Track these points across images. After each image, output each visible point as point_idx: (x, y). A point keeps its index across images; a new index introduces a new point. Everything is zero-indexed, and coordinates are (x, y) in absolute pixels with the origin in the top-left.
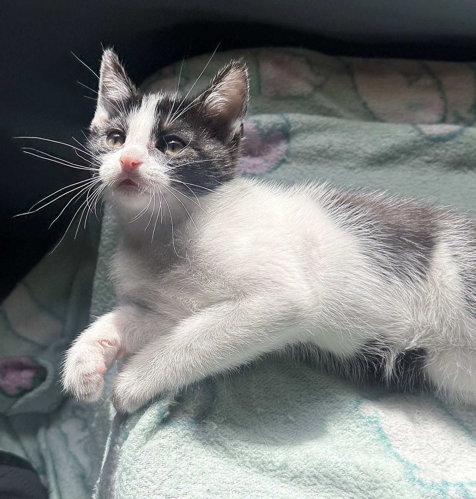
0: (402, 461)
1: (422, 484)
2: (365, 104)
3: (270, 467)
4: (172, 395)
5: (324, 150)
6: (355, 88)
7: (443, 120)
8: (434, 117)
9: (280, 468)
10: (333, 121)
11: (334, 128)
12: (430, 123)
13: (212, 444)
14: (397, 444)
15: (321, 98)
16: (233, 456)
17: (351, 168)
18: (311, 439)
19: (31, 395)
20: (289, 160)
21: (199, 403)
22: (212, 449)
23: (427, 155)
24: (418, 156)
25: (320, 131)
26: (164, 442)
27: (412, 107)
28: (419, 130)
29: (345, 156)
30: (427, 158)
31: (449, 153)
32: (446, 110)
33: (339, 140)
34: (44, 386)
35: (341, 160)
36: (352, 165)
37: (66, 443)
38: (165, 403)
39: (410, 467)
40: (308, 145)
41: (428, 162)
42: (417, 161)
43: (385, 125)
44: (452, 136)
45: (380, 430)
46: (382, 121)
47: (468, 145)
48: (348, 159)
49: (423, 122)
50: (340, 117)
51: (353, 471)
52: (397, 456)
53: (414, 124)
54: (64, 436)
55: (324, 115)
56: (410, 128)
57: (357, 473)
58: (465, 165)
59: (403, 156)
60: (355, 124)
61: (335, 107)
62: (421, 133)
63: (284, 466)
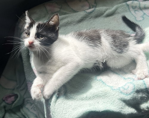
0: (109, 86)
1: (115, 90)
2: (72, 9)
3: (84, 98)
4: (57, 91)
5: (68, 23)
6: (69, 6)
7: (90, 8)
8: (88, 8)
9: (86, 98)
10: (67, 15)
11: (68, 17)
12: (88, 9)
13: (70, 99)
14: (107, 83)
15: (62, 11)
16: (75, 99)
17: (75, 25)
18: (90, 89)
19: (15, 102)
20: (61, 27)
21: (64, 91)
22: (70, 100)
23: (89, 17)
24: (88, 17)
25: (65, 18)
26: (59, 102)
27: (82, 7)
28: (86, 12)
29: (72, 22)
30: (90, 17)
31: (94, 15)
32: (90, 5)
33: (70, 19)
34: (18, 99)
35: (72, 23)
36: (74, 24)
37: (29, 110)
38: (56, 94)
39: (111, 87)
40: (64, 23)
41: (90, 18)
42: (88, 19)
43: (78, 13)
44: (93, 11)
45: (102, 81)
46: (77, 12)
47: (97, 12)
48: (73, 23)
49: (86, 10)
50: (68, 14)
51: (100, 92)
52: (108, 86)
53: (84, 11)
54: (27, 108)
55: (64, 14)
56: (84, 12)
57: (101, 93)
58: (98, 16)
59: (85, 19)
60: (72, 14)
61: (66, 12)
62: (87, 12)
63: (86, 97)
